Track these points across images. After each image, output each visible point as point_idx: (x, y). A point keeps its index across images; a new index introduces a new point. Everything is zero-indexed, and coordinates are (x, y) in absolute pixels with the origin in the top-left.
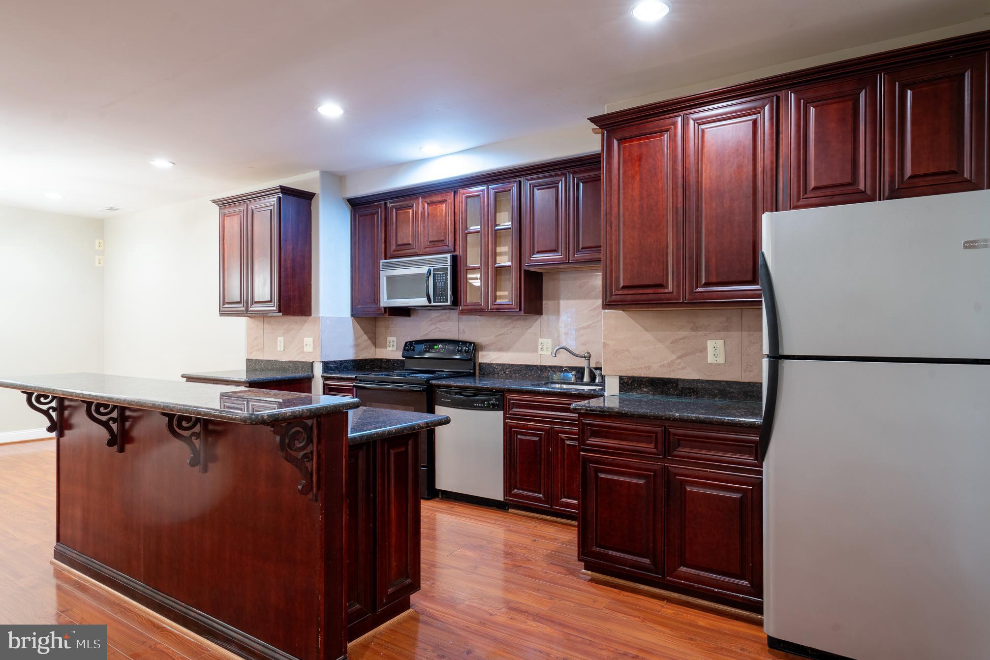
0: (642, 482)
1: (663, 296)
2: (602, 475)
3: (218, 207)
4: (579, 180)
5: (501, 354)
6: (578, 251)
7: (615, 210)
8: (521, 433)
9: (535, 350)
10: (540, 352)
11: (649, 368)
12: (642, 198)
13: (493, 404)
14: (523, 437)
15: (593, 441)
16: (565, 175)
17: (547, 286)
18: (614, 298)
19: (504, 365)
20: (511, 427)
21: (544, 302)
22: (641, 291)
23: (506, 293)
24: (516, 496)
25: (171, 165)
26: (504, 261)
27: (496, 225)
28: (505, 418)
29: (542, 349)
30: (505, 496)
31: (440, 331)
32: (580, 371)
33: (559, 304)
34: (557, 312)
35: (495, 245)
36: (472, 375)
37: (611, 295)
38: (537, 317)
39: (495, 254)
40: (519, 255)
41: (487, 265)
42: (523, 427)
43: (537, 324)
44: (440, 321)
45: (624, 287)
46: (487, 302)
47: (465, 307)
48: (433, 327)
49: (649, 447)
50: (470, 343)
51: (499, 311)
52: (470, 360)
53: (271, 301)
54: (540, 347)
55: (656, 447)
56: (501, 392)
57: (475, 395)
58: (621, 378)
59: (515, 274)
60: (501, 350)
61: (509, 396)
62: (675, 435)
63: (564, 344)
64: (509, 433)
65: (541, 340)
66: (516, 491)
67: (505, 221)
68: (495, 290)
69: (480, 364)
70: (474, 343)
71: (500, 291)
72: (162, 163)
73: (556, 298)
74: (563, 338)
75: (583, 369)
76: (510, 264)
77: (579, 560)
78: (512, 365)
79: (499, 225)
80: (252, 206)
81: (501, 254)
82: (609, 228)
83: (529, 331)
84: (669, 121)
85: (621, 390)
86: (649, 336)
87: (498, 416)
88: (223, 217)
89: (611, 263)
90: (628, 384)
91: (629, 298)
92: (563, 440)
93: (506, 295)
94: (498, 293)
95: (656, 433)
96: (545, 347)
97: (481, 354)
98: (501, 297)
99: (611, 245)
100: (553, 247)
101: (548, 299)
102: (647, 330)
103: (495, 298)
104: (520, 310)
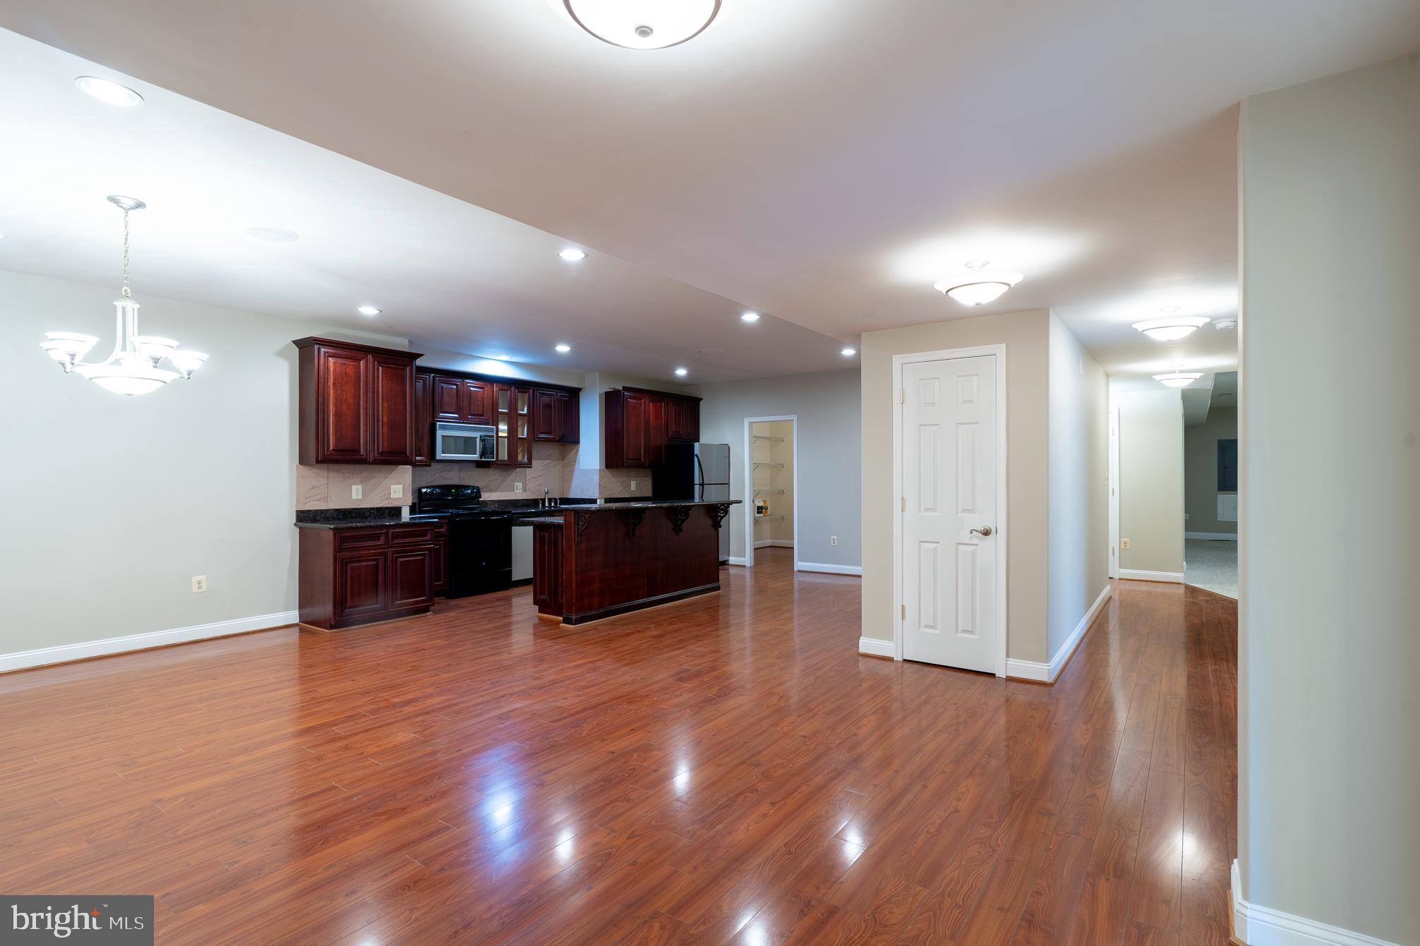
5: (491, 493)
9: (513, 490)
10: (516, 491)
11: (615, 493)
19: (493, 501)
25: (378, 312)
31: (444, 479)
40: (533, 432)
41: (512, 436)
43: (514, 474)
44: (444, 471)
46: (513, 460)
48: (438, 476)
54: (515, 488)
59: (529, 444)
65: (516, 484)
72: (369, 311)
74: (528, 482)
76: (525, 437)
78: (499, 501)
83: (509, 478)
96: (518, 488)
100: (548, 432)
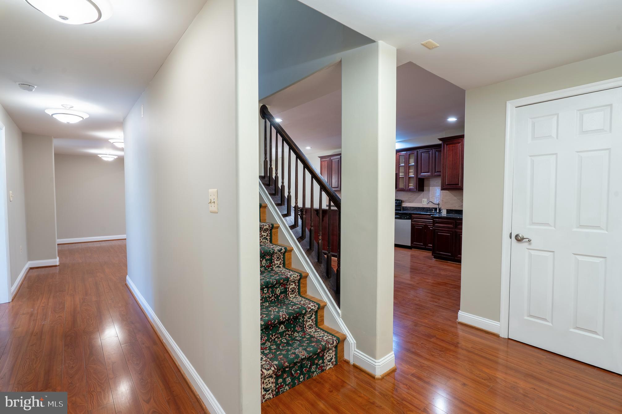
0: (449, 234)
1: (458, 187)
2: (439, 233)
3: (320, 159)
4: (436, 151)
5: (410, 203)
6: (436, 172)
7: (445, 164)
8: (416, 226)
10: (423, 203)
11: (455, 207)
12: (453, 161)
13: (408, 218)
14: (417, 227)
15: (437, 225)
16: (432, 149)
17: (426, 182)
18: (444, 188)
19: (411, 207)
20: (413, 224)
21: (424, 187)
22: (452, 186)
23: (412, 185)
24: (415, 244)
26: (412, 175)
27: (409, 164)
28: (412, 222)
29: (424, 202)
30: (411, 244)
32: (436, 209)
33: (429, 188)
34: (429, 190)
35: (409, 170)
36: (400, 210)
37: (444, 187)
38: (422, 192)
39: (409, 172)
40: (417, 173)
41: (406, 176)
42: (417, 224)
43: (422, 194)
45: (447, 185)
46: (406, 188)
47: (399, 189)
49: (451, 226)
50: (400, 200)
51: (410, 190)
52: (400, 205)
53: (338, 187)
54: (423, 201)
55: (453, 226)
56: (411, 214)
57: (402, 215)
58: (447, 210)
59: (415, 179)
60: (410, 202)
61: (413, 215)
62: (458, 222)
63: (430, 201)
64: (413, 226)
65: (423, 199)
66: (415, 243)
67: (412, 163)
68: (409, 183)
69: (403, 207)
70: (401, 200)
71: (410, 184)
73: (429, 186)
74: (430, 199)
75: (437, 208)
76: (413, 176)
77: (432, 255)
78: (414, 207)
79: (410, 164)
80: (332, 158)
81: (411, 172)
82: (443, 169)
83: (419, 196)
84: (460, 140)
85: (447, 213)
86: (455, 198)
87: (409, 221)
88: (321, 162)
89: (444, 178)
90: (449, 211)
91: (448, 187)
92: (429, 228)
93: (412, 186)
94: (410, 185)
95: (453, 222)
97: (403, 203)
98: (410, 186)
99: (444, 173)
100: (428, 171)
101: (426, 186)
102: (455, 196)
103: (409, 186)
104: (417, 190)
